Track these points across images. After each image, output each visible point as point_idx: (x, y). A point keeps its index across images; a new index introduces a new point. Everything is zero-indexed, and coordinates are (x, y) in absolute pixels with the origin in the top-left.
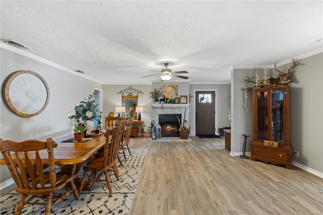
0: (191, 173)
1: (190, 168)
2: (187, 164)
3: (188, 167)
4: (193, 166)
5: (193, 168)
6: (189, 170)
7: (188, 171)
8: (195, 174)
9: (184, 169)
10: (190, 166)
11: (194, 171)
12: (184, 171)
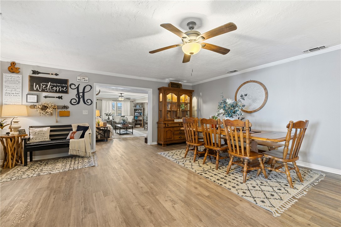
0: (143, 182)
1: (146, 189)
2: (152, 194)
3: (149, 189)
4: (142, 194)
5: (141, 190)
6: (146, 186)
7: (146, 184)
8: (137, 182)
9: (152, 185)
10: (147, 192)
11: (139, 185)
12: (152, 183)
